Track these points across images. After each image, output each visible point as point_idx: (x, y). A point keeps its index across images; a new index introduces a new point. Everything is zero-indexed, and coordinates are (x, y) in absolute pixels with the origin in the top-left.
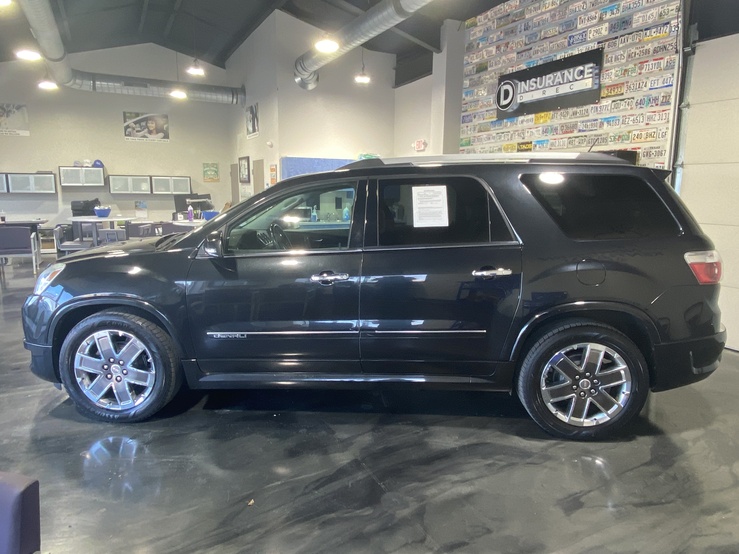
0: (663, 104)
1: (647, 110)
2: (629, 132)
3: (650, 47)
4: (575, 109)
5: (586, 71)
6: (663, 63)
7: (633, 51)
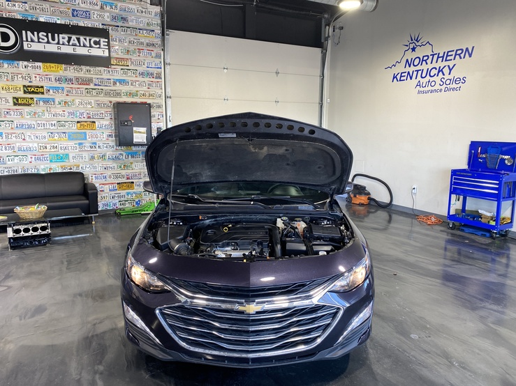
0: (156, 78)
1: (146, 79)
2: (137, 91)
3: (143, 40)
4: (88, 68)
5: (102, 43)
6: (153, 53)
7: (132, 39)
